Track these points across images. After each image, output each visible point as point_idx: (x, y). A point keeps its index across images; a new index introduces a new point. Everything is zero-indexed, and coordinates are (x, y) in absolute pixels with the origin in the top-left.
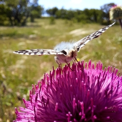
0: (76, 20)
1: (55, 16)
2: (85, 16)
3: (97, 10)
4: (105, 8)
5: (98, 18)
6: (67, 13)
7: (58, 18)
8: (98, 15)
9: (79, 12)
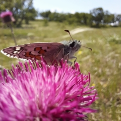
0: (67, 23)
1: (48, 19)
2: (76, 19)
3: (87, 14)
4: (94, 12)
5: (88, 21)
6: (59, 16)
7: (51, 20)
8: (87, 18)
9: (70, 16)
